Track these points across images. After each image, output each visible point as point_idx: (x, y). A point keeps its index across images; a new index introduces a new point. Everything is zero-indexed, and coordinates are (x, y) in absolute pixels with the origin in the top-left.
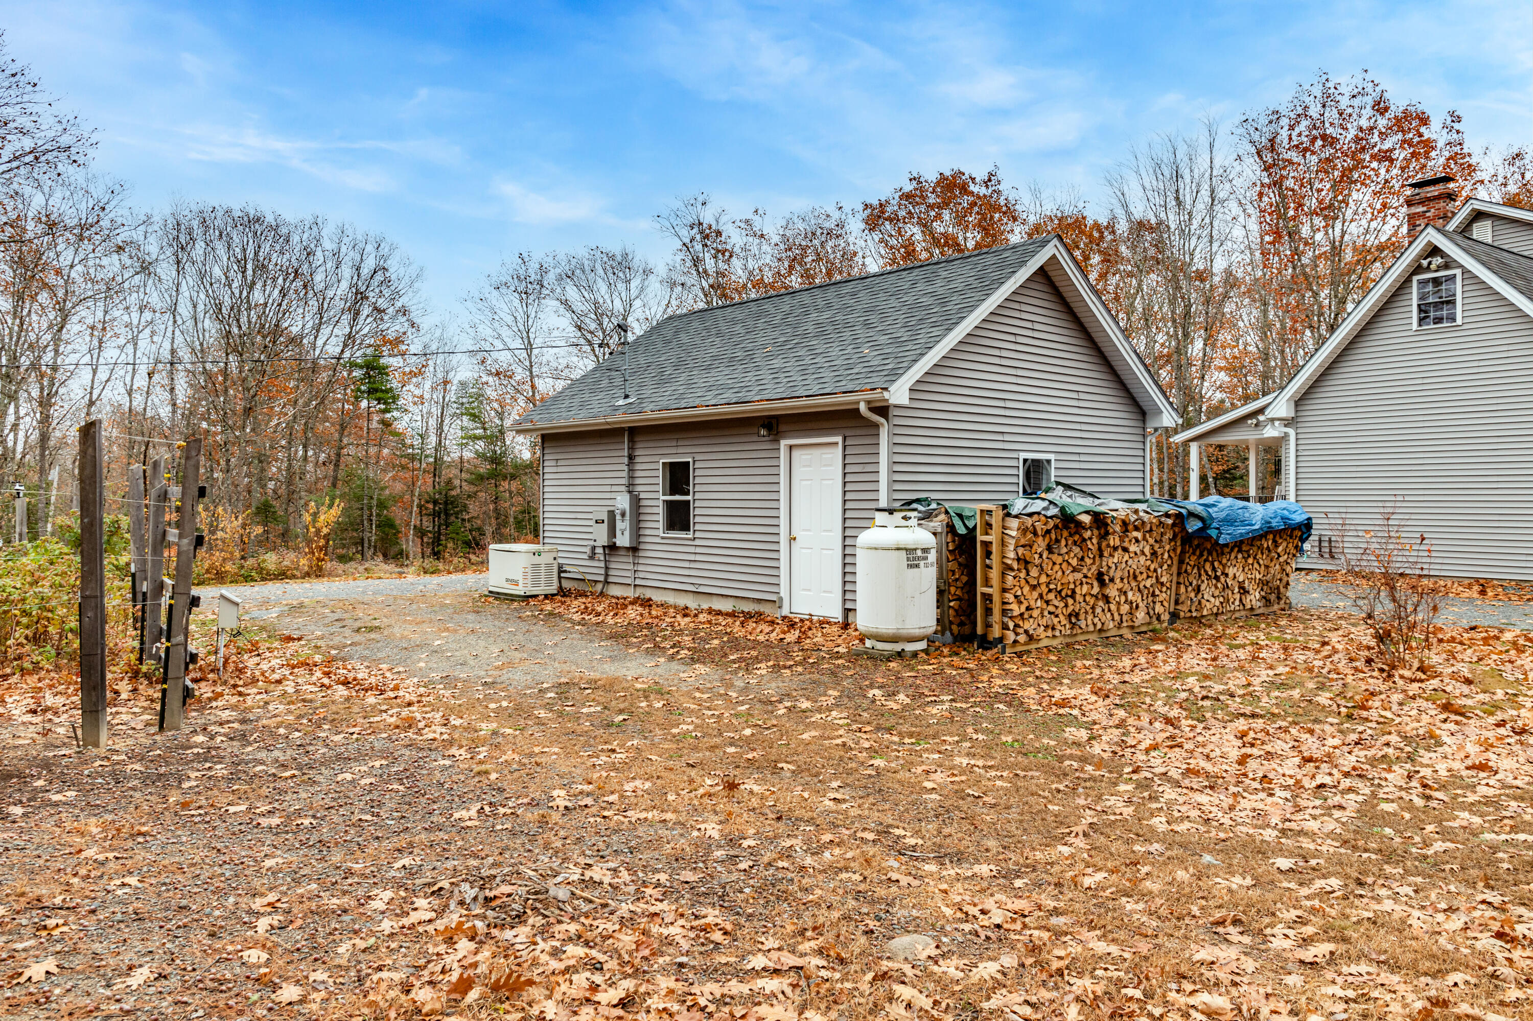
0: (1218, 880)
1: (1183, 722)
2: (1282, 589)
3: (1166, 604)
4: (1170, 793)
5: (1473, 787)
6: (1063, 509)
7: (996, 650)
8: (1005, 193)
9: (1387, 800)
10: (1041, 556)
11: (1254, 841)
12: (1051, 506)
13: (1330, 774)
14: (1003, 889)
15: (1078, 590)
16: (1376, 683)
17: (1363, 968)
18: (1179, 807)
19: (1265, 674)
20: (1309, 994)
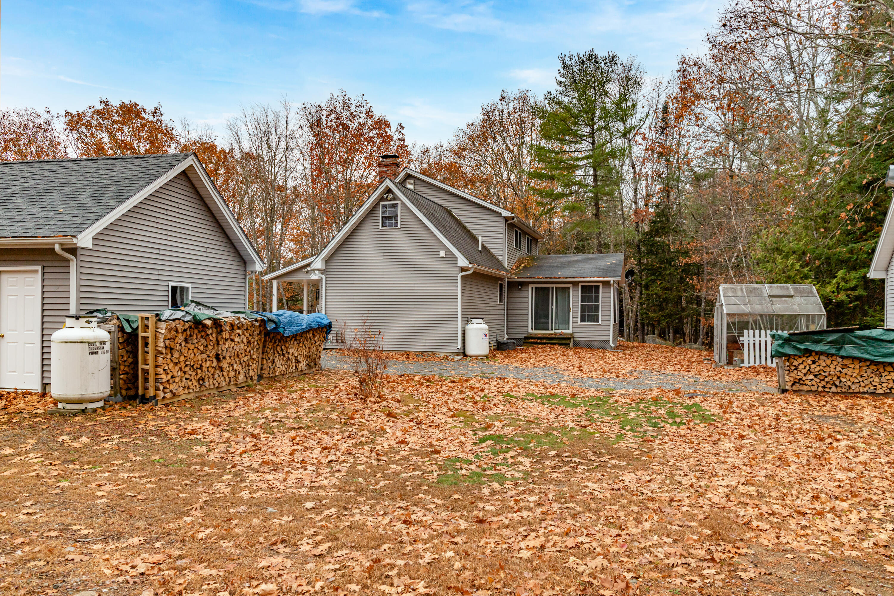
0: (275, 520)
1: (262, 436)
2: (317, 360)
3: (255, 370)
4: (252, 476)
5: (398, 452)
6: (194, 317)
7: (151, 404)
8: (165, 122)
9: (361, 464)
10: (181, 345)
11: (295, 496)
12: (187, 315)
13: (335, 454)
14: (147, 550)
15: (204, 365)
16: (359, 406)
17: (344, 552)
18: (256, 484)
19: (306, 405)
20: (317, 572)
